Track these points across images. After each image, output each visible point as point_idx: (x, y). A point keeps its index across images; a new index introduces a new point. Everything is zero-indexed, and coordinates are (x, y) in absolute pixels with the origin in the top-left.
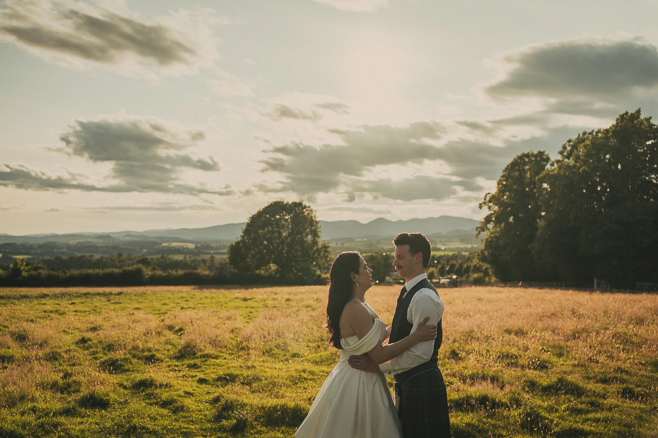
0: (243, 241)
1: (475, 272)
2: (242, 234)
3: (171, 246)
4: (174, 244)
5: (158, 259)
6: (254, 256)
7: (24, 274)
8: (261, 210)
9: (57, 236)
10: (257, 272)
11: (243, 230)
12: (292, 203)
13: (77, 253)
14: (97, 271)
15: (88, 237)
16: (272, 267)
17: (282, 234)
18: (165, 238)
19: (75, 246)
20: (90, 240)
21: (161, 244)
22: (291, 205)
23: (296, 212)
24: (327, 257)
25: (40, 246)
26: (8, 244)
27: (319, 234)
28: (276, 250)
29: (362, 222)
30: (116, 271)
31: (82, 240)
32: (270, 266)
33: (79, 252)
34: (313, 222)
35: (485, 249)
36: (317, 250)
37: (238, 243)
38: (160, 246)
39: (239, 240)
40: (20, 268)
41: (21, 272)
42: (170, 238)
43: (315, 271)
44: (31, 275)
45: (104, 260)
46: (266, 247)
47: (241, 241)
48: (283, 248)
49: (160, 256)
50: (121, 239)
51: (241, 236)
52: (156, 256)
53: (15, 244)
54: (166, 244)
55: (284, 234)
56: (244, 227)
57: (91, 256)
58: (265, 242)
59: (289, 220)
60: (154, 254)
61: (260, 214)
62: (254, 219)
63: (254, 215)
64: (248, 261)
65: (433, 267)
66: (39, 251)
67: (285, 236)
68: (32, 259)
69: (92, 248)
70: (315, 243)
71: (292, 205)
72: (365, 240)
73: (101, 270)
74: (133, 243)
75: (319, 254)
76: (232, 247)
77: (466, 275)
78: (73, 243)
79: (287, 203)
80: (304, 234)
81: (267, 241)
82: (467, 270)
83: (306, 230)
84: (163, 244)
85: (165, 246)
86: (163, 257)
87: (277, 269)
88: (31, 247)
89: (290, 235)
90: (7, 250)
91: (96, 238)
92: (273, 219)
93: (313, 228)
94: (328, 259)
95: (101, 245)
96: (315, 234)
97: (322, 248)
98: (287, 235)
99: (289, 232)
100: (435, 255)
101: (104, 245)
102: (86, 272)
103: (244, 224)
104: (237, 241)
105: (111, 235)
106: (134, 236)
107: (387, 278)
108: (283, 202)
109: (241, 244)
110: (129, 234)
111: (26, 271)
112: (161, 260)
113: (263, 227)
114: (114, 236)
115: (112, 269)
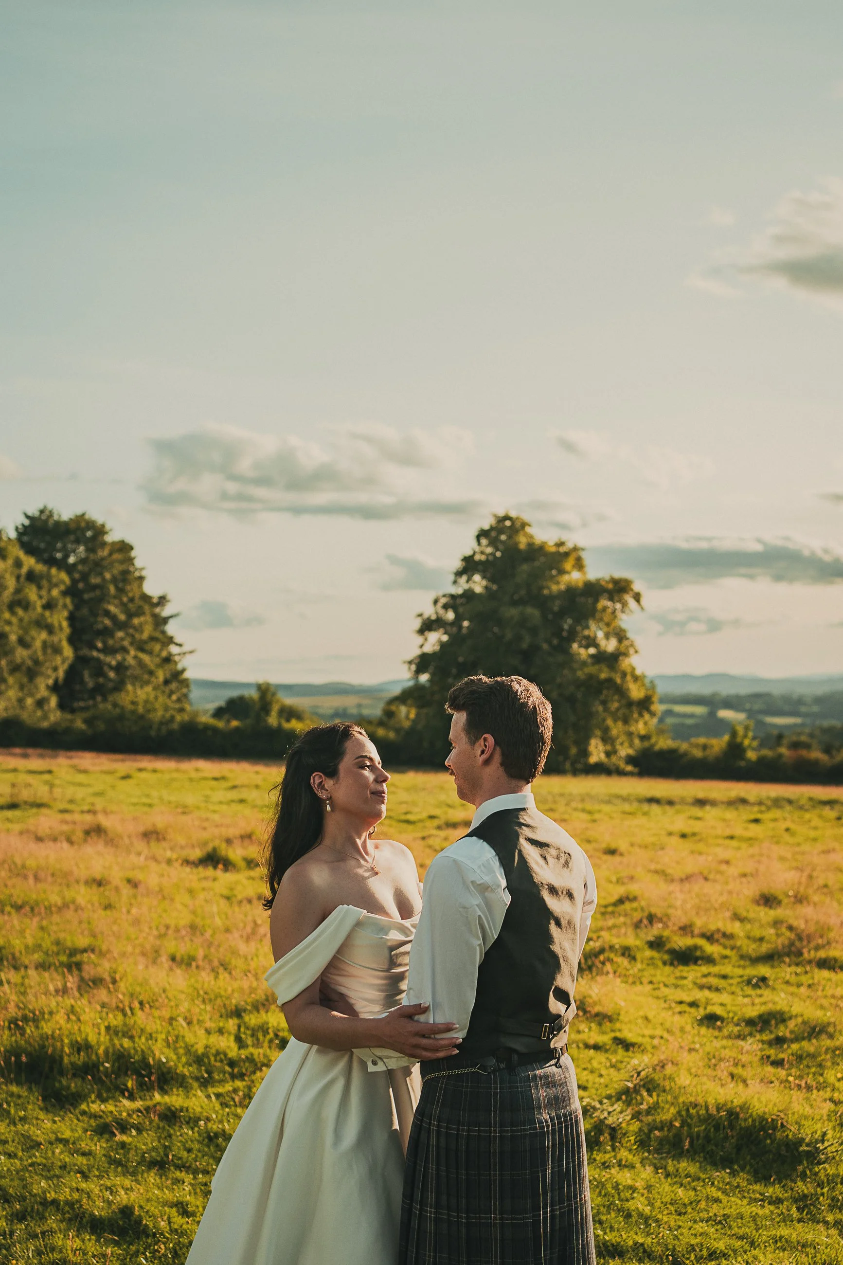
7: (750, 754)
25: (819, 700)
26: (757, 696)
40: (742, 743)
41: (744, 751)
53: (769, 694)
66: (815, 709)
68: (803, 725)
88: (800, 701)
90: (757, 707)
111: (754, 749)
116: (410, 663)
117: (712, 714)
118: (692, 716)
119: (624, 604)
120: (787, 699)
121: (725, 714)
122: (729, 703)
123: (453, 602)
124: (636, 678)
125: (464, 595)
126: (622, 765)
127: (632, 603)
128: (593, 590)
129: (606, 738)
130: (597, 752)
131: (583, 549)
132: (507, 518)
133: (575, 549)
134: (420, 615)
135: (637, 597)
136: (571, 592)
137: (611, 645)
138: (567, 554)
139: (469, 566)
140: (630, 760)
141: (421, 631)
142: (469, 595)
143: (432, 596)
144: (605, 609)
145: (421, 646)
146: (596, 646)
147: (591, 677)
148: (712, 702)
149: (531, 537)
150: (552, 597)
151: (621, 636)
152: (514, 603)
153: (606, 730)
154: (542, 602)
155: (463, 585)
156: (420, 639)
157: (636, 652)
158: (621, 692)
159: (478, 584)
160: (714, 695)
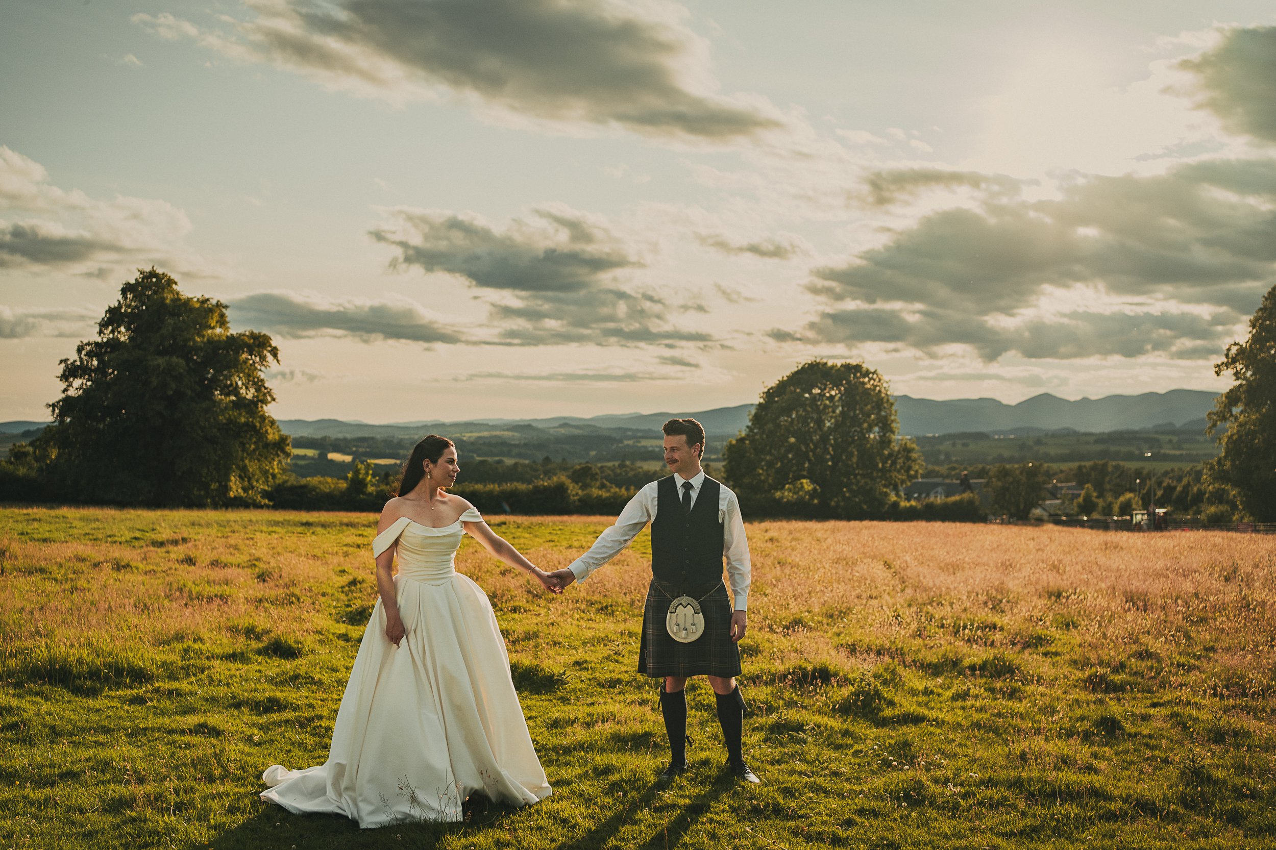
0: (750, 436)
1: (1212, 504)
2: (750, 424)
3: (639, 445)
4: (644, 443)
5: (613, 469)
6: (770, 465)
7: (371, 489)
8: (785, 378)
9: (443, 425)
10: (778, 494)
11: (751, 417)
12: (842, 366)
13: (475, 455)
14: (490, 487)
15: (494, 427)
16: (806, 486)
17: (824, 424)
18: (630, 430)
19: (472, 443)
20: (498, 433)
21: (621, 441)
22: (839, 369)
23: (849, 382)
24: (910, 468)
26: (362, 440)
27: (894, 425)
28: (811, 454)
29: (1005, 401)
30: (522, 487)
31: (485, 434)
32: (802, 483)
33: (478, 456)
34: (882, 403)
35: (1226, 457)
36: (890, 455)
37: (741, 440)
38: (621, 445)
39: (743, 434)
40: (364, 479)
41: (366, 485)
42: (638, 430)
43: (886, 494)
44: (382, 491)
45: (520, 469)
46: (791, 448)
47: (747, 435)
48: (826, 450)
49: (617, 464)
50: (552, 431)
51: (748, 427)
52: (610, 464)
53: (373, 438)
54: (630, 442)
55: (828, 424)
56: (753, 411)
57: (499, 462)
58: (792, 440)
59: (837, 398)
60: (609, 461)
61: (782, 386)
62: (770, 395)
63: (771, 388)
64: (760, 475)
65: (1131, 490)
67: (829, 427)
69: (501, 446)
70: (885, 442)
71: (843, 369)
72: (1012, 437)
73: (496, 486)
74: (572, 440)
75: (894, 463)
76: (731, 447)
77: (1195, 508)
78: (470, 437)
79: (833, 367)
80: (865, 425)
81: (793, 436)
82: (1199, 498)
83: (869, 416)
84: (626, 442)
85: (628, 445)
86: (622, 466)
87: (814, 490)
88: (400, 445)
89: (837, 425)
90: (361, 450)
91: (508, 430)
92: (807, 395)
93: (883, 413)
94: (912, 473)
95: (517, 442)
96: (886, 426)
97: (899, 452)
98: (833, 426)
99: (837, 421)
100: (1143, 468)
101: (522, 442)
102: (472, 488)
103: (752, 405)
104: (739, 437)
105: (534, 424)
106: (576, 427)
107: (1037, 512)
108: (826, 364)
109: (747, 442)
110: (565, 423)
111: (374, 485)
112: (618, 471)
113: (787, 411)
114: (540, 426)
115: (515, 483)
116: (53, 406)
117: (323, 456)
118: (304, 457)
119: (263, 358)
120: (388, 442)
121: (333, 456)
122: (338, 447)
123: (97, 350)
124: (273, 422)
125: (107, 344)
126: (259, 498)
127: (270, 357)
128: (235, 344)
129: (244, 475)
130: (235, 488)
131: (226, 307)
132: (153, 274)
133: (219, 305)
134: (66, 361)
135: (274, 352)
136: (215, 345)
137: (250, 394)
138: (211, 310)
139: (114, 317)
140: (265, 494)
141: (65, 377)
142: (113, 345)
143: (77, 343)
144: (245, 362)
145: (65, 391)
146: (237, 394)
147: (230, 421)
148: (323, 445)
149: (178, 294)
150: (197, 349)
151: (259, 385)
152: (161, 354)
153: (244, 469)
154: (185, 351)
155: (108, 335)
156: (63, 385)
157: (274, 400)
158: (260, 435)
159: (123, 335)
160: (324, 439)
